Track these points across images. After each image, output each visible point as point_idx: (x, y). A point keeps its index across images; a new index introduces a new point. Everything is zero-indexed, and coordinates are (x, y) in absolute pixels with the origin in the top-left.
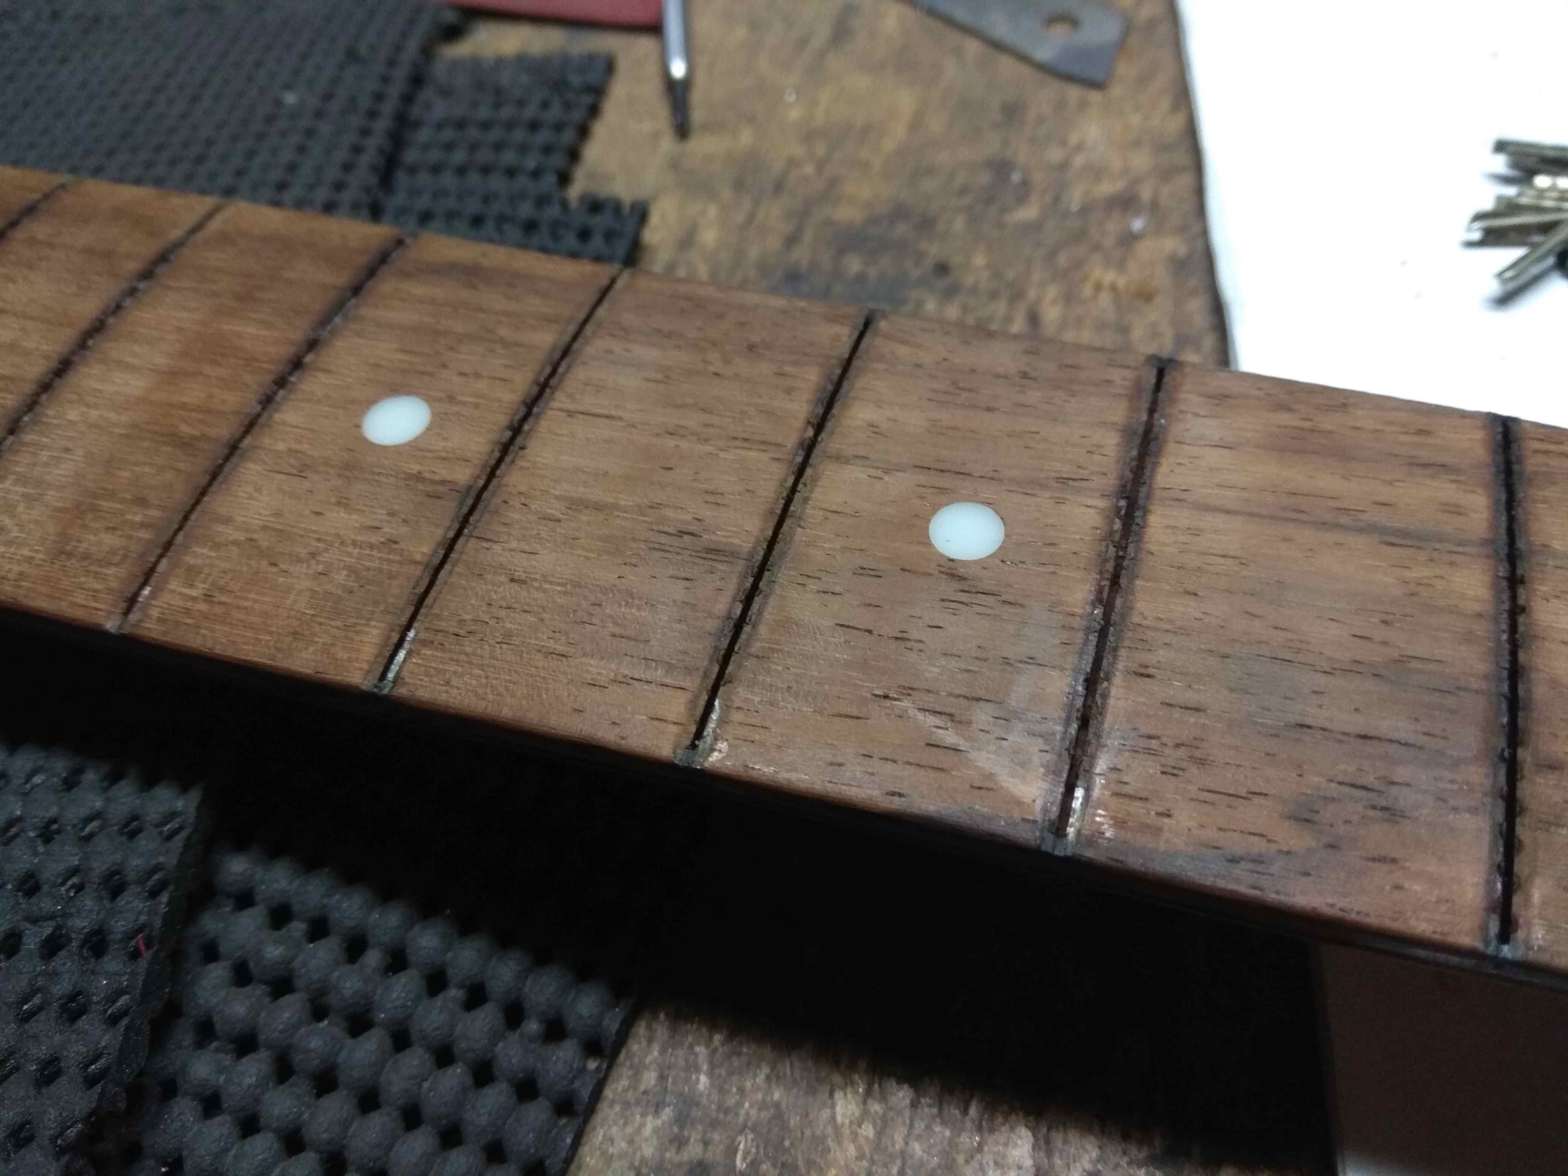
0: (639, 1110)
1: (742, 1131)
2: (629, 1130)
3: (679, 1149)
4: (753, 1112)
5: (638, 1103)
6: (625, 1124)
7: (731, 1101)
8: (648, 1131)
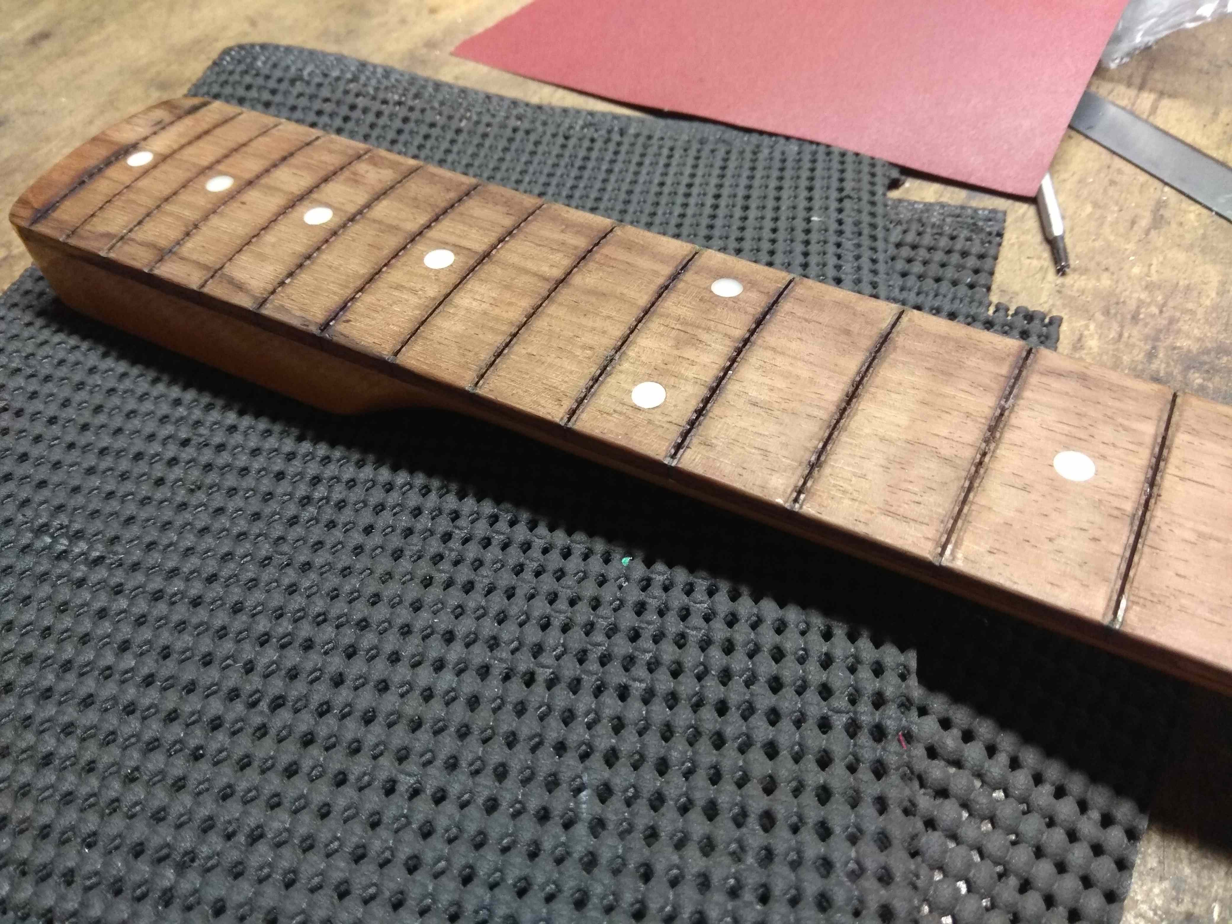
0: (1149, 878)
1: (1215, 900)
2: (1145, 888)
3: (1178, 904)
4: (1220, 891)
5: (1148, 875)
6: (1142, 885)
7: (1206, 883)
8: (1156, 891)
